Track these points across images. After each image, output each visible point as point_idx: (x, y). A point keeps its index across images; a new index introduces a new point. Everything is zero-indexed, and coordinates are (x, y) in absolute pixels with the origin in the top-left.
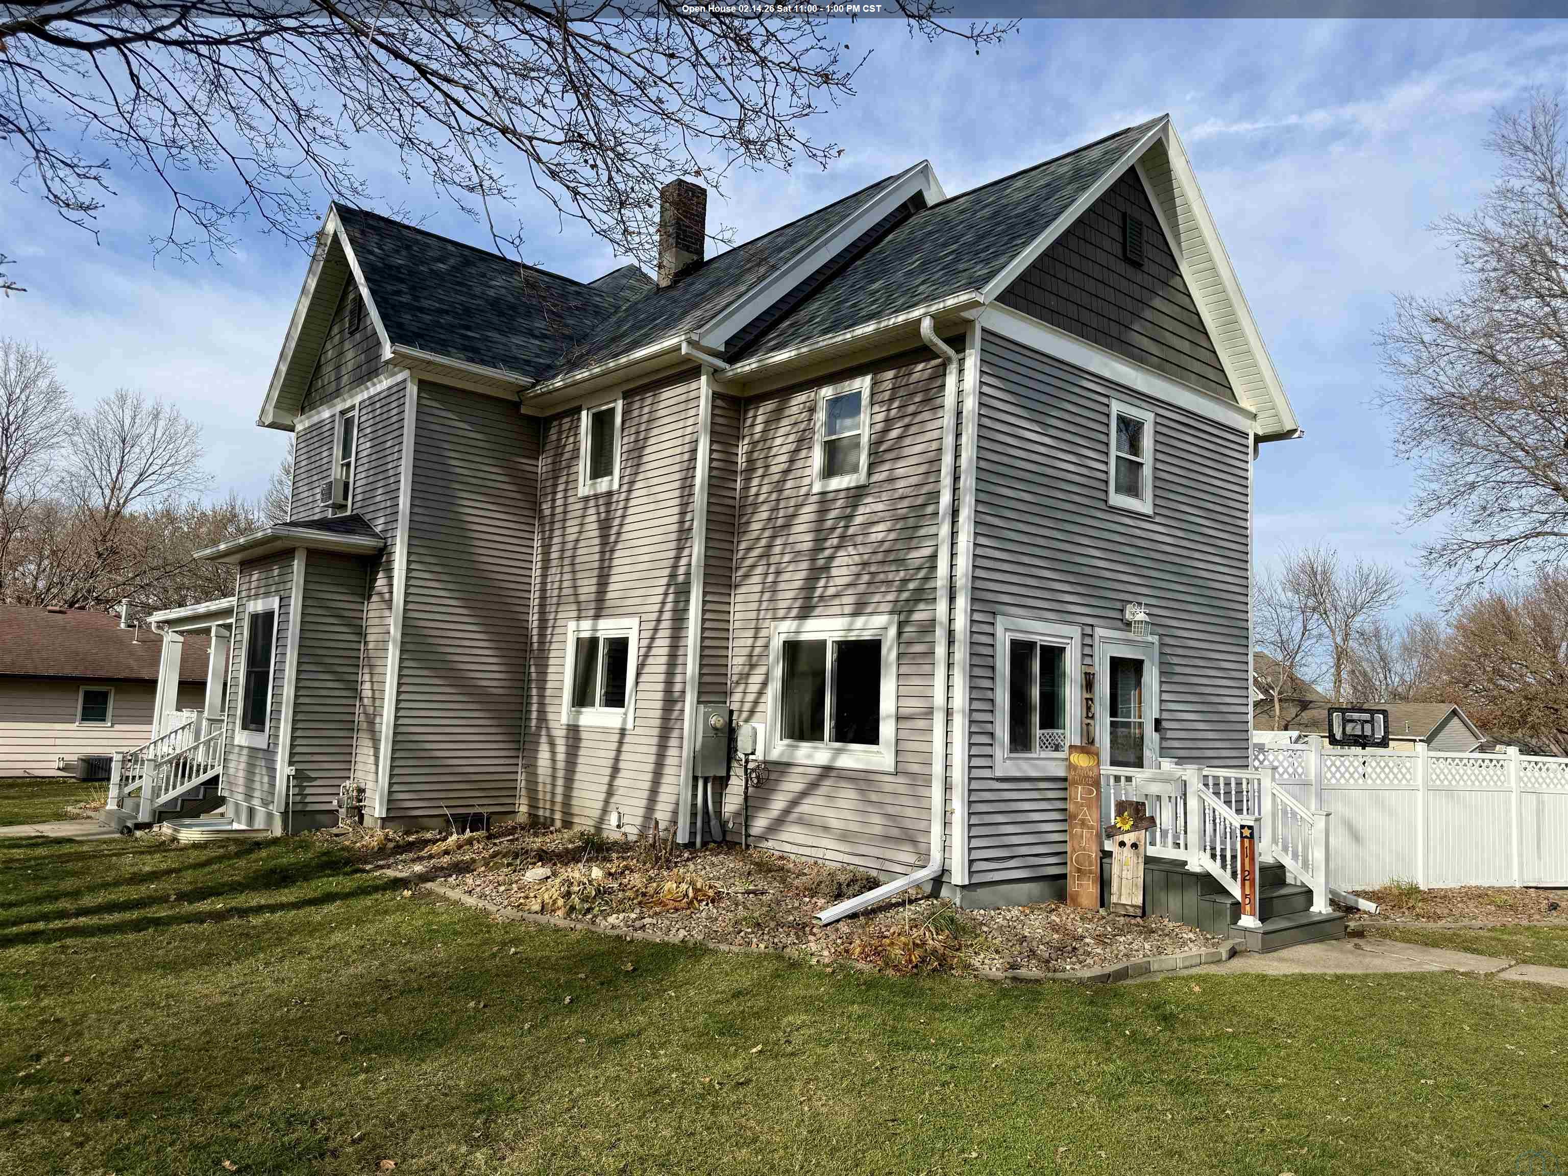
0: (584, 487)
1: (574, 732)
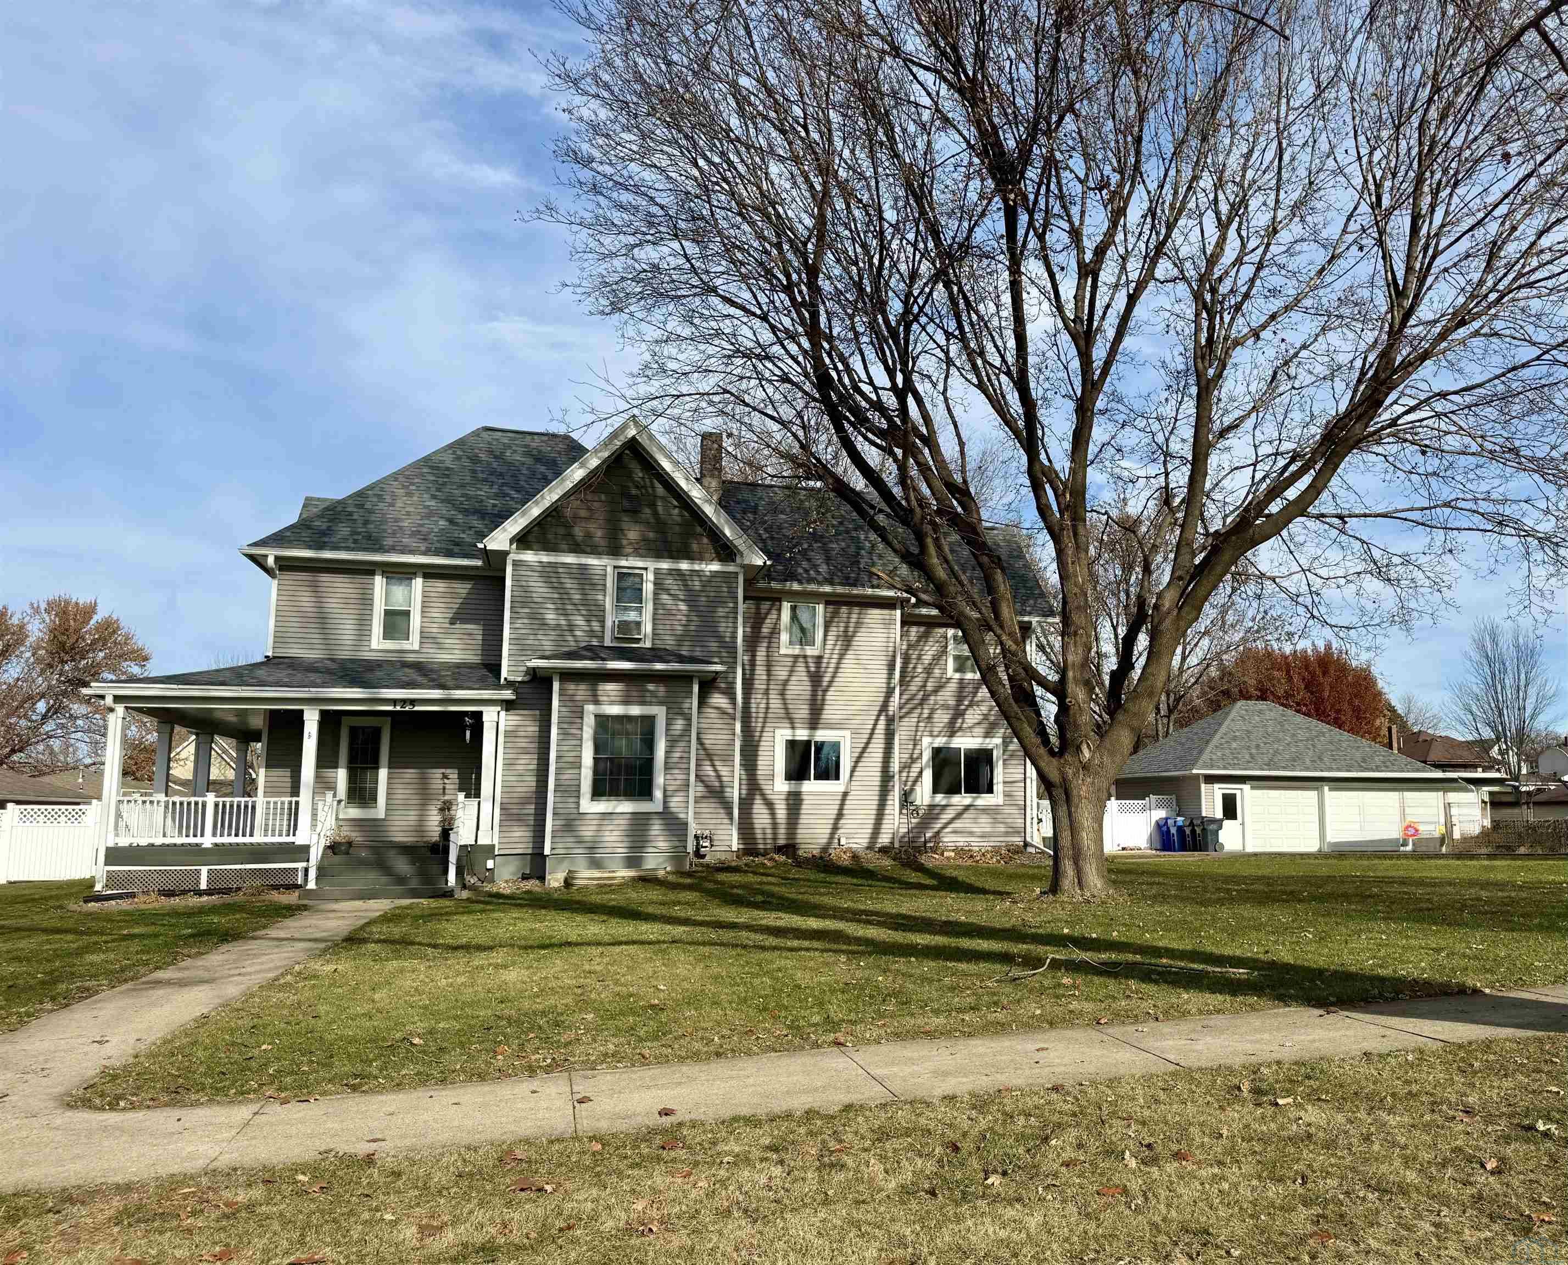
0: (786, 646)
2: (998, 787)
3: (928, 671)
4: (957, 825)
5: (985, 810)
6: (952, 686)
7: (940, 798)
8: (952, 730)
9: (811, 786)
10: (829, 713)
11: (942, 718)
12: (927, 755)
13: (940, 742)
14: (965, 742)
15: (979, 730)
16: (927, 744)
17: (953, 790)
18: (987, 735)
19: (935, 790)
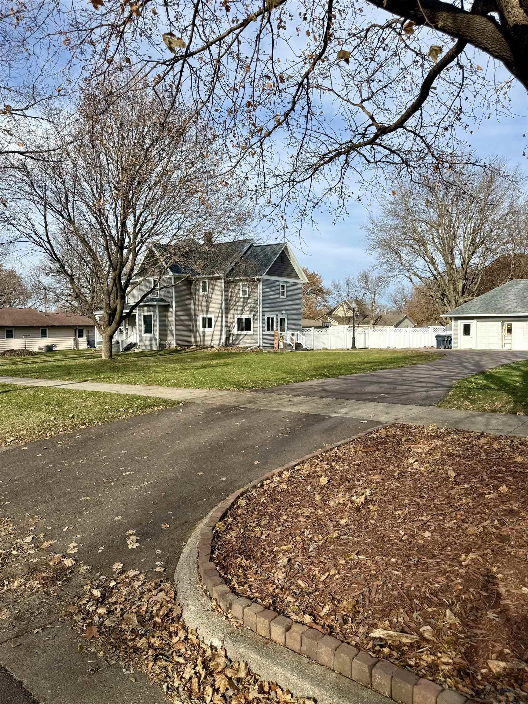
0: (201, 293)
1: (204, 332)
2: (252, 329)
3: (236, 296)
4: (243, 340)
5: (250, 336)
6: (242, 300)
7: (239, 333)
8: (242, 313)
9: (207, 329)
10: (211, 310)
11: (240, 309)
12: (236, 320)
13: (239, 316)
14: (245, 316)
15: (248, 312)
16: (236, 317)
17: (242, 330)
18: (250, 314)
19: (238, 330)
